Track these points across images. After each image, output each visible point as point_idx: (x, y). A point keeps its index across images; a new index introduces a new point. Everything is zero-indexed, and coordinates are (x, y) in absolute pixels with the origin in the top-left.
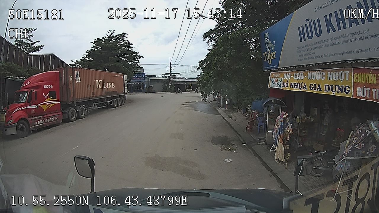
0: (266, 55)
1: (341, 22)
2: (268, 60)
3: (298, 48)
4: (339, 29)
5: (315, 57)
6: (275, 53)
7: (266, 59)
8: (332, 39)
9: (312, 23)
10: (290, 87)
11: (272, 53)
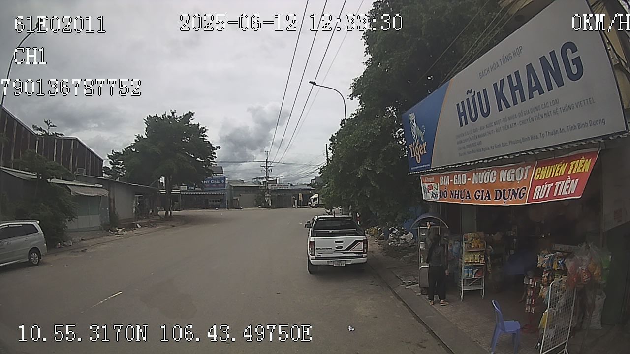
0: (412, 148)
1: (517, 92)
2: (416, 157)
3: (458, 136)
4: (515, 103)
5: (482, 149)
6: (425, 144)
7: (413, 155)
8: (505, 120)
9: (476, 96)
10: (451, 197)
11: (421, 145)
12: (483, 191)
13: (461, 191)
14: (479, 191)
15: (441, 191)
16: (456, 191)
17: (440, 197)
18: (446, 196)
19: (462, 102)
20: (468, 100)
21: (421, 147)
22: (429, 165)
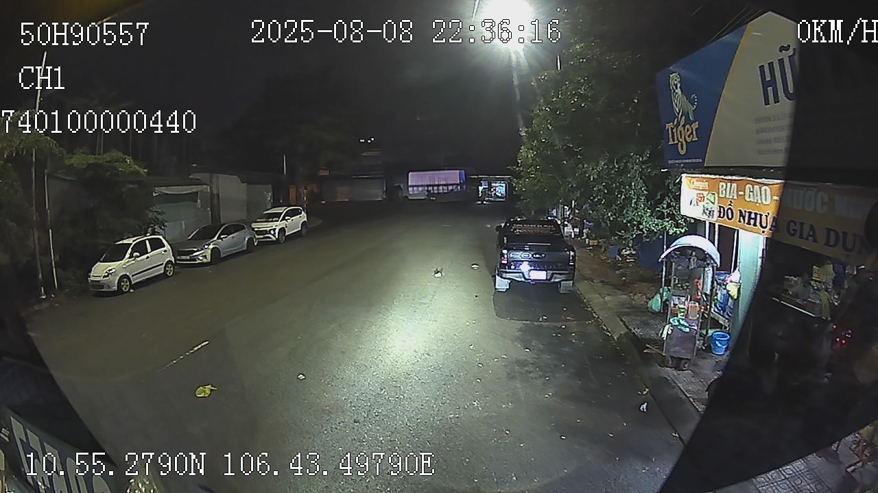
0: (672, 129)
2: (677, 144)
3: (759, 120)
6: (696, 125)
7: (674, 141)
10: (740, 221)
11: (688, 126)
12: (802, 224)
13: (761, 215)
14: (795, 223)
15: (720, 207)
16: (750, 213)
17: (719, 217)
18: (730, 217)
19: (771, 64)
20: (781, 61)
21: (688, 130)
22: (701, 160)
